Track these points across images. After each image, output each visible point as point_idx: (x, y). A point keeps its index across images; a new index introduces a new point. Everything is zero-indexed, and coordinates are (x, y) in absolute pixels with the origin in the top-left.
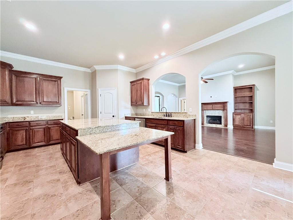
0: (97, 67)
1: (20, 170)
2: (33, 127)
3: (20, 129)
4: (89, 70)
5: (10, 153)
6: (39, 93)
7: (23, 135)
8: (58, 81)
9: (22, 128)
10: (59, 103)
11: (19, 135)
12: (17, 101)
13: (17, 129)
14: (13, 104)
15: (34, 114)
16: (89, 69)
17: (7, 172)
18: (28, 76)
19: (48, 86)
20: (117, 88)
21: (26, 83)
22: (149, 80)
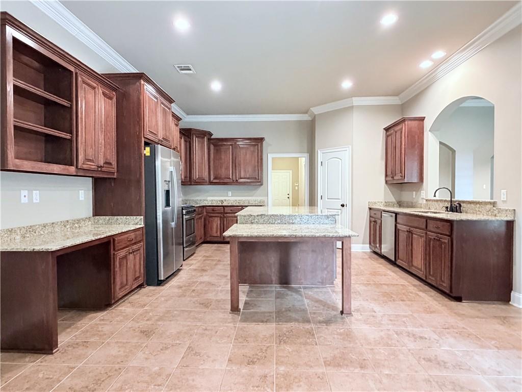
0: (316, 110)
1: (204, 260)
2: (228, 214)
3: (214, 215)
4: (306, 117)
5: (205, 245)
6: (235, 166)
7: (218, 223)
8: (258, 145)
9: (217, 215)
10: (258, 179)
11: (214, 223)
12: (215, 178)
13: (212, 215)
14: (211, 183)
15: (232, 196)
16: (307, 115)
17: (195, 260)
18: (225, 143)
19: (246, 155)
20: (350, 146)
21: (223, 153)
22: (424, 120)
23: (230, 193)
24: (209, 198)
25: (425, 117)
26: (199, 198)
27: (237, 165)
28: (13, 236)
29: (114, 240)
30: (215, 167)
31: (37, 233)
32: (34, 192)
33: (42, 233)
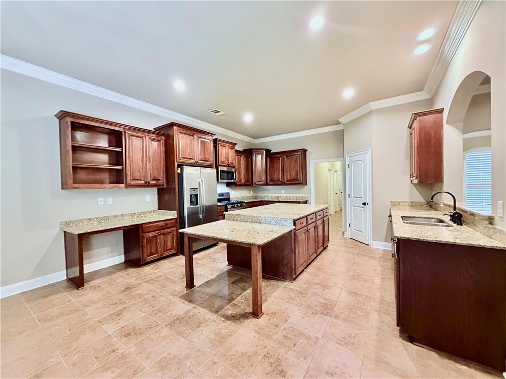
8: (299, 155)
10: (300, 181)
12: (271, 181)
14: (268, 184)
15: (285, 193)
18: (277, 156)
19: (291, 163)
20: (370, 149)
21: (275, 164)
22: (442, 111)
23: (283, 191)
24: (270, 195)
25: (443, 109)
26: (264, 195)
27: (285, 171)
28: (92, 222)
29: (142, 227)
30: (270, 173)
31: (110, 220)
32: (108, 198)
33: (114, 220)
